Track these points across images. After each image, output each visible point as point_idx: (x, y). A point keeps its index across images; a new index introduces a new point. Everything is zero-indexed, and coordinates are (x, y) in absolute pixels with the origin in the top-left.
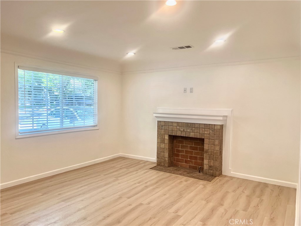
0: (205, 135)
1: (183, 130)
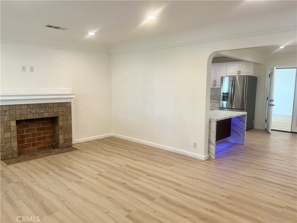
0: (59, 113)
1: (35, 111)
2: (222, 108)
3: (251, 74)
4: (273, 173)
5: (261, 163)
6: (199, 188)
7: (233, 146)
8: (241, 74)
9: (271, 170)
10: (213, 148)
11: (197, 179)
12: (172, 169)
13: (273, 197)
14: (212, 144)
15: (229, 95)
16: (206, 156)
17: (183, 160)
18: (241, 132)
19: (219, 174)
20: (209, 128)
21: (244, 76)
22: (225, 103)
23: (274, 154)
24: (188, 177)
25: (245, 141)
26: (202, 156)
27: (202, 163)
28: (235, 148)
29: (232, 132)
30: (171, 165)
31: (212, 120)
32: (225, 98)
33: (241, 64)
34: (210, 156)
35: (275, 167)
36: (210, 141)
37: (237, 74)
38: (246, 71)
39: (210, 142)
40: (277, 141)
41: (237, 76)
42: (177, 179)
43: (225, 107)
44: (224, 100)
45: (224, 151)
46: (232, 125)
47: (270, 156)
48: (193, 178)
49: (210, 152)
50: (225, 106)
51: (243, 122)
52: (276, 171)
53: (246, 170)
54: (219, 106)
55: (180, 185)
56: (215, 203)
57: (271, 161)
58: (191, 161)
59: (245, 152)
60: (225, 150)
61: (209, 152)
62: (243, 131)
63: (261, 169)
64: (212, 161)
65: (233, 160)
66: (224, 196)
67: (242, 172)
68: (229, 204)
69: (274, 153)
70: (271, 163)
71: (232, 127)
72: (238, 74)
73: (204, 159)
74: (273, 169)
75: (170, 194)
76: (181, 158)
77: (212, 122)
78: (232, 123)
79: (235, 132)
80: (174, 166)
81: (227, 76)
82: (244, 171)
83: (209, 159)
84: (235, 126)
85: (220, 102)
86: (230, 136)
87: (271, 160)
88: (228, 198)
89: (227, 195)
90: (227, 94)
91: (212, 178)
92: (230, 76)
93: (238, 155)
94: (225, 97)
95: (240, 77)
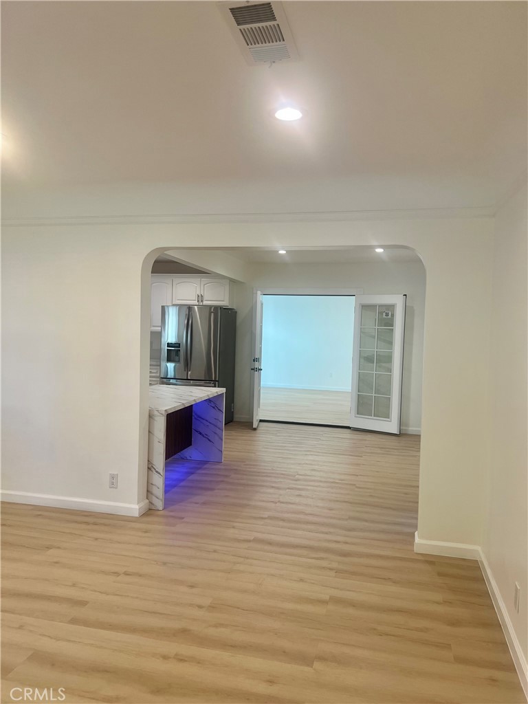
2: (165, 380)
3: (225, 303)
4: (290, 521)
5: (263, 501)
6: (137, 598)
7: (200, 468)
8: (205, 303)
9: (286, 515)
10: (159, 481)
11: (126, 574)
12: (55, 560)
13: (302, 580)
14: (157, 472)
15: (182, 349)
16: (142, 504)
17: (84, 526)
18: (215, 433)
19: (179, 546)
20: (149, 432)
21: (210, 307)
22: (171, 366)
23: (282, 476)
24: (103, 572)
25: (224, 453)
26: (132, 506)
27: (133, 525)
28: (203, 472)
29: (195, 436)
30: (48, 548)
31: (156, 413)
32: (173, 354)
33: (204, 280)
34: (152, 503)
35: (291, 506)
36: (150, 466)
37: (196, 303)
38: (216, 296)
39: (150, 468)
40: (282, 446)
41: (196, 307)
42: (74, 585)
43: (173, 377)
44: (169, 360)
45: (182, 484)
46: (195, 418)
47: (275, 482)
48: (117, 574)
49: (152, 494)
50: (171, 374)
51: (219, 410)
52: (293, 515)
53: (235, 524)
54: (158, 375)
55: (83, 603)
56: (184, 631)
57: (281, 495)
58: (105, 525)
59: (225, 480)
60: (183, 480)
61: (149, 492)
62: (218, 431)
63: (266, 516)
64: (158, 516)
65: (204, 503)
66: (200, 607)
67: (231, 533)
68: (216, 626)
69: (282, 474)
70: (281, 500)
71: (195, 424)
72: (198, 301)
73: (136, 514)
74: (288, 513)
75: (57, 639)
76: (76, 522)
77: (156, 418)
78: (193, 414)
79: (200, 433)
80: (59, 548)
81: (174, 305)
82: (234, 527)
83: (149, 512)
84: (202, 420)
85: (160, 366)
86: (190, 444)
87: (281, 492)
88: (212, 608)
89: (207, 602)
90: (177, 345)
91: (165, 564)
92: (180, 306)
93: (212, 489)
94: (174, 352)
95: (202, 308)
